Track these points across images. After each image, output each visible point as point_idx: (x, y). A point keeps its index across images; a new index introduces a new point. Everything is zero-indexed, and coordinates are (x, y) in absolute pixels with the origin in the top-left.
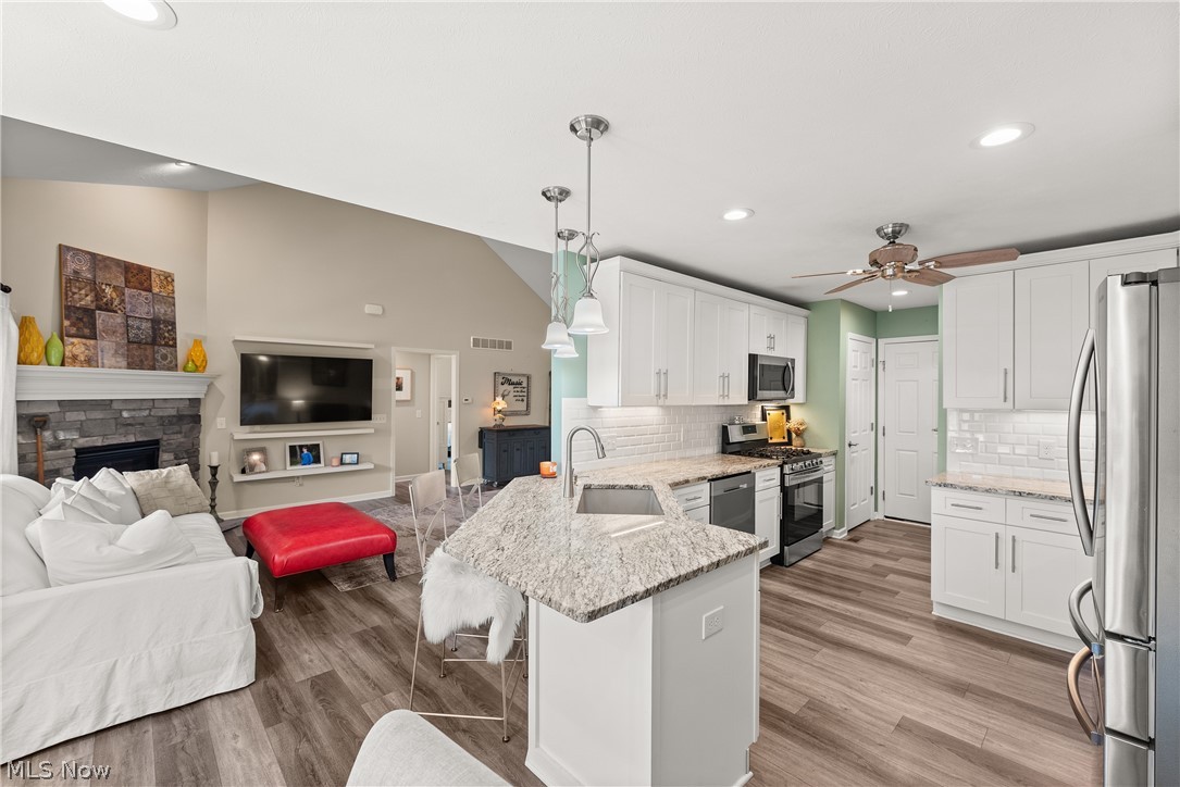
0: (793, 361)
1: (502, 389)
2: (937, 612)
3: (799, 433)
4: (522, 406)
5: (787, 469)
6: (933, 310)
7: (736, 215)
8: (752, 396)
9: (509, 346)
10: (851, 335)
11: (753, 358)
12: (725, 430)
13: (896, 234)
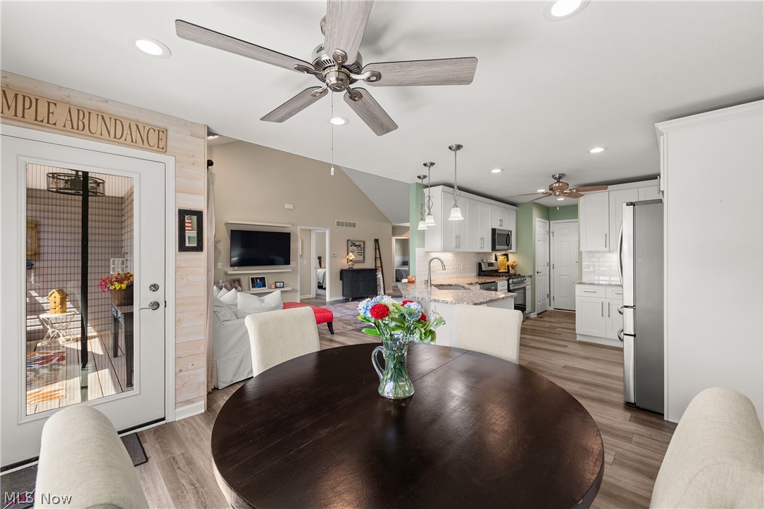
0: (511, 232)
1: (351, 248)
2: (579, 338)
3: (513, 267)
4: (361, 258)
5: (511, 281)
6: (575, 207)
7: (496, 171)
8: (494, 249)
9: (354, 225)
10: (537, 219)
11: (494, 230)
12: (480, 264)
13: (560, 178)
